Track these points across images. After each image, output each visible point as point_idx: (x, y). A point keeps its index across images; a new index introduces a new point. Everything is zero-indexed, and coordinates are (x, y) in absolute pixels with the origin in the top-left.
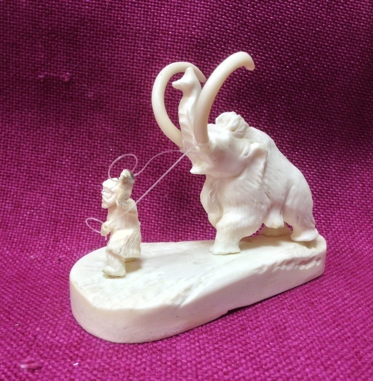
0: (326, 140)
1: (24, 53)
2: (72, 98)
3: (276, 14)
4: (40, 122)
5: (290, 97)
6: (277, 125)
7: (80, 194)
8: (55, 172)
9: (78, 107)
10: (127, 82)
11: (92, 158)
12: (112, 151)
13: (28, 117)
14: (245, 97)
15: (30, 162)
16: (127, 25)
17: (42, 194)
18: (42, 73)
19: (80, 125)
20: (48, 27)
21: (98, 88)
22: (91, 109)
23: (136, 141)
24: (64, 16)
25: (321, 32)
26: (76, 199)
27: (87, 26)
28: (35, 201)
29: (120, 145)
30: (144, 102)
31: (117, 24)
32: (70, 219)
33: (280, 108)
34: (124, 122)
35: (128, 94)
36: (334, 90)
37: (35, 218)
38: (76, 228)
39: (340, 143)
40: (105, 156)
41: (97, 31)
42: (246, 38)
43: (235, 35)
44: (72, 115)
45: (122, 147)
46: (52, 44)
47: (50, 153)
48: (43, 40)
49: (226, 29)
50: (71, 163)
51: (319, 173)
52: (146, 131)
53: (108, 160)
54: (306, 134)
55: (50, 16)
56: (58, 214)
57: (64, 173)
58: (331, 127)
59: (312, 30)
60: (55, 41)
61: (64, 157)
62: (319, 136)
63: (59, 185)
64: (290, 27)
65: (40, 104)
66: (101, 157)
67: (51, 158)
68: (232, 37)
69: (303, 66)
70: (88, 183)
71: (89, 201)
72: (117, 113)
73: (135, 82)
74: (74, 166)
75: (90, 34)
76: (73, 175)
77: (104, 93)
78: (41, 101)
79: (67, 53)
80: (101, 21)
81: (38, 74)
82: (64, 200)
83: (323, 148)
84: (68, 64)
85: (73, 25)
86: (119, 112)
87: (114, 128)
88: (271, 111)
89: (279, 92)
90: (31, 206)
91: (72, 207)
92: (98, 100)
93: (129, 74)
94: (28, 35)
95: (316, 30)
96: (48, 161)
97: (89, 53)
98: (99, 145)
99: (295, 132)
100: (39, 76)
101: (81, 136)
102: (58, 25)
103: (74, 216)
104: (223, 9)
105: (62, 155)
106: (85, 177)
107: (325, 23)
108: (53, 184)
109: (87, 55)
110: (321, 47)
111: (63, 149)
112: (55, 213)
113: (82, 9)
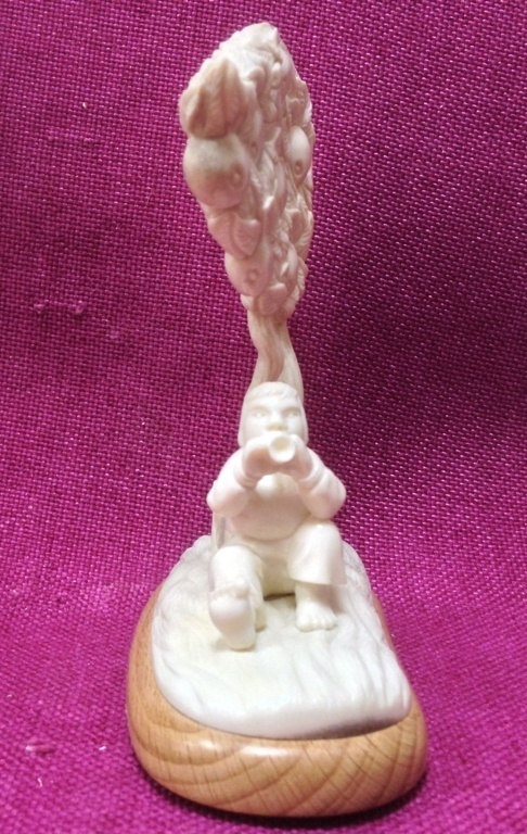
0: (494, 415)
1: (14, 270)
2: (85, 339)
3: (413, 215)
4: (32, 377)
5: (433, 345)
6: (413, 389)
7: (91, 494)
8: (51, 458)
9: (94, 355)
10: (173, 317)
11: (111, 436)
12: (144, 426)
13: (14, 369)
14: (361, 342)
15: (13, 440)
16: (177, 230)
17: (30, 492)
18: (41, 301)
19: (95, 383)
20: (55, 231)
21: (128, 325)
22: (113, 358)
23: (183, 410)
24: (81, 216)
25: (485, 243)
26: (84, 503)
27: (115, 231)
28: (18, 503)
29: (158, 417)
30: (199, 348)
31: (161, 228)
32: (74, 534)
33: (417, 360)
34: (166, 379)
35: (174, 335)
36: (508, 335)
37: (17, 531)
38: (82, 549)
39: (517, 420)
40: (133, 434)
41: (130, 238)
42: (365, 252)
43: (346, 247)
44: (83, 367)
45: (161, 419)
46: (59, 256)
47: (45, 427)
48: (45, 251)
49: (333, 238)
50: (78, 444)
51: (483, 467)
52: (200, 394)
53: (138, 440)
54: (460, 404)
55: (58, 214)
56: (55, 525)
57: (67, 460)
58: (503, 394)
59: (471, 240)
60: (64, 253)
61: (67, 433)
62: (483, 408)
63: (58, 479)
64: (434, 235)
65: (34, 348)
66: (127, 434)
67: (47, 435)
68: (341, 251)
69: (456, 296)
70: (104, 477)
71: (105, 507)
72: (155, 365)
73: (186, 316)
74: (83, 449)
75: (119, 242)
76: (80, 463)
77: (136, 333)
78: (36, 344)
79: (81, 270)
80: (137, 224)
81: (34, 302)
82: (64, 504)
83: (489, 427)
84: (82, 288)
85: (93, 229)
86: (158, 364)
87: (149, 388)
88: (403, 366)
89: (416, 336)
90: (12, 512)
91: (77, 516)
92: (126, 344)
93: (177, 305)
94: (22, 243)
95: (476, 240)
96: (41, 439)
97: (115, 271)
98: (124, 415)
99: (442, 400)
100: (35, 305)
101: (96, 401)
102: (70, 229)
103: (80, 530)
104: (327, 207)
105: (65, 431)
106: (100, 467)
107: (492, 229)
108: (48, 476)
109: (113, 273)
110: (485, 267)
111: (66, 422)
112: (50, 525)
113: (108, 205)
